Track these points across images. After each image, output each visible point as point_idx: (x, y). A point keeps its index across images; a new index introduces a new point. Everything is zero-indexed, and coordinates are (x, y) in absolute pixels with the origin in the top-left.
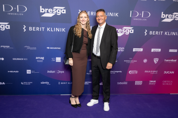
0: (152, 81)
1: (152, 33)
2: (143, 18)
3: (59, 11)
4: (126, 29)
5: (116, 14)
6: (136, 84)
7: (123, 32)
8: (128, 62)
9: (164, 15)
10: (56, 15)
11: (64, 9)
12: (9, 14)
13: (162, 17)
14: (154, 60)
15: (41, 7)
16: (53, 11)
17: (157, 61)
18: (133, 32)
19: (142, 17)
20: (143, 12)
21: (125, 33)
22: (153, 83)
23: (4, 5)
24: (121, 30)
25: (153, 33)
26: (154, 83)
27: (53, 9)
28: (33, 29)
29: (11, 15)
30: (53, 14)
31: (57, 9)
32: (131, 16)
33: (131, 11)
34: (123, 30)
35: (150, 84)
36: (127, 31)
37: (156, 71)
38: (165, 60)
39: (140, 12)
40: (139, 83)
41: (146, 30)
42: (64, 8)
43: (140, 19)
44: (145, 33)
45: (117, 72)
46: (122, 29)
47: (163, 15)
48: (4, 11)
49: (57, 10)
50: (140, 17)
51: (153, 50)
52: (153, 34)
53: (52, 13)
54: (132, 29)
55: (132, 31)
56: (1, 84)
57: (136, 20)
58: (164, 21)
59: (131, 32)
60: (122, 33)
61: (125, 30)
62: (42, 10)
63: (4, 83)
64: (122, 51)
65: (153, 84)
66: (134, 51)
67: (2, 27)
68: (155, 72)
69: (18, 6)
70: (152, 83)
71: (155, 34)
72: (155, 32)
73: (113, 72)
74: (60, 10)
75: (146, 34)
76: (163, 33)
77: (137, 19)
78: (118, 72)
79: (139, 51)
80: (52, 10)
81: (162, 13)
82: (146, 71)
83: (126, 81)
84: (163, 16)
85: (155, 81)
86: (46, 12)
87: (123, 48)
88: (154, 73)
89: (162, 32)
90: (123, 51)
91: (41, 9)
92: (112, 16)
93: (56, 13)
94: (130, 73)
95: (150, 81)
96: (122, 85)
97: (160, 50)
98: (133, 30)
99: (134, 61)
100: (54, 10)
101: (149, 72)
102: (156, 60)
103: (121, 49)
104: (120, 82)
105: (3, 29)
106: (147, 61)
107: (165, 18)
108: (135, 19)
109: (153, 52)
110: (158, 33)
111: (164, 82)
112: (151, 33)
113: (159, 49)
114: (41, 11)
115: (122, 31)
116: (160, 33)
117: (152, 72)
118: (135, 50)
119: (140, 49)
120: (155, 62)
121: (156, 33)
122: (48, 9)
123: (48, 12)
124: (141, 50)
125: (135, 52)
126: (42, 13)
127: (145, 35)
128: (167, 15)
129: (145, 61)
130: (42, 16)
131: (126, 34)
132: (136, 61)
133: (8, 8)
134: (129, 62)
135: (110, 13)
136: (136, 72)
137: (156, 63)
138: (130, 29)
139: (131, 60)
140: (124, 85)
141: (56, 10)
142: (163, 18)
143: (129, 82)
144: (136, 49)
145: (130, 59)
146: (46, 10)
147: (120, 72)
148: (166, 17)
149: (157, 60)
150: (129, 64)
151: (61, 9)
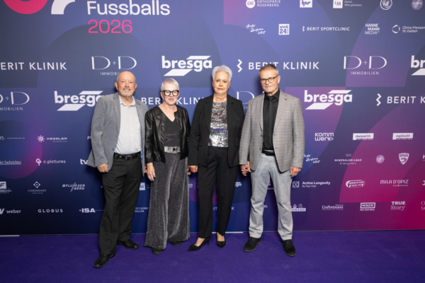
0: (396, 203)
1: (393, 100)
2: (371, 70)
3: (198, 64)
4: (335, 95)
5: (315, 65)
6: (362, 209)
7: (329, 101)
8: (342, 162)
9: (417, 61)
10: (192, 73)
11: (208, 59)
12: (104, 74)
13: (412, 66)
14: (400, 158)
15: (163, 57)
16: (187, 65)
17: (405, 159)
18: (350, 100)
19: (370, 67)
20: (371, 57)
21: (334, 101)
22: (399, 205)
23: (93, 58)
24: (326, 97)
25: (395, 100)
26: (402, 205)
27: (186, 61)
28: (150, 101)
29: (106, 75)
30: (188, 71)
31: (194, 61)
32: (345, 68)
33: (345, 58)
34: (330, 97)
35: (393, 208)
36: (339, 98)
37: (404, 181)
38: (424, 156)
39: (365, 59)
40: (368, 206)
41: (379, 95)
42: (208, 57)
43: (365, 73)
44: (377, 100)
45: (321, 183)
46: (328, 95)
47: (414, 62)
48: (93, 68)
49: (196, 62)
50: (364, 67)
51: (395, 136)
52: (395, 102)
53: (186, 68)
54: (349, 93)
55: (348, 98)
56: (88, 211)
57: (356, 75)
58: (417, 73)
59: (347, 101)
60: (327, 102)
61: (334, 97)
62: (166, 64)
63: (93, 210)
64: (329, 139)
65: (399, 208)
66: (355, 138)
67: (91, 99)
68: (403, 183)
69: (119, 58)
70: (396, 206)
71: (399, 101)
72: (400, 99)
73: (312, 183)
74: (201, 62)
75: (380, 103)
76: (417, 100)
77: (358, 73)
78: (323, 183)
79: (366, 138)
80: (185, 63)
81: (413, 57)
82: (382, 182)
83: (341, 204)
84: (415, 64)
85: (404, 203)
86: (173, 67)
87: (332, 134)
88: (400, 184)
89: (413, 97)
90: (332, 139)
91: (164, 62)
92: (306, 68)
93: (194, 68)
94: (349, 185)
95: (393, 202)
96: (331, 211)
97: (411, 136)
98: (351, 96)
99: (356, 160)
100: (188, 63)
101: (390, 182)
102: (403, 158)
103: (328, 135)
104: (326, 206)
105: (91, 104)
106: (383, 159)
107: (419, 68)
108: (354, 73)
109: (397, 140)
110: (406, 101)
111: (423, 203)
112: (389, 100)
113: (408, 134)
114: (164, 66)
115: (328, 99)
116: (411, 99)
117: (397, 184)
118: (358, 136)
119: (369, 134)
120: (401, 161)
121: (402, 100)
122: (176, 62)
123: (177, 67)
124: (371, 136)
125: (358, 141)
126: (165, 69)
127: (378, 105)
128: (422, 62)
129: (380, 159)
130: (166, 75)
131: (336, 104)
132: (361, 160)
133: (101, 63)
134: (346, 162)
135: (302, 63)
136: (362, 183)
137: (403, 163)
138: (344, 95)
139: (350, 158)
140: (336, 211)
141: (193, 63)
142: (414, 68)
143: (346, 206)
144: (359, 134)
145: (347, 155)
146: (174, 62)
147: (327, 185)
148: (422, 66)
149: (407, 158)
150: (345, 167)
151: (203, 61)
